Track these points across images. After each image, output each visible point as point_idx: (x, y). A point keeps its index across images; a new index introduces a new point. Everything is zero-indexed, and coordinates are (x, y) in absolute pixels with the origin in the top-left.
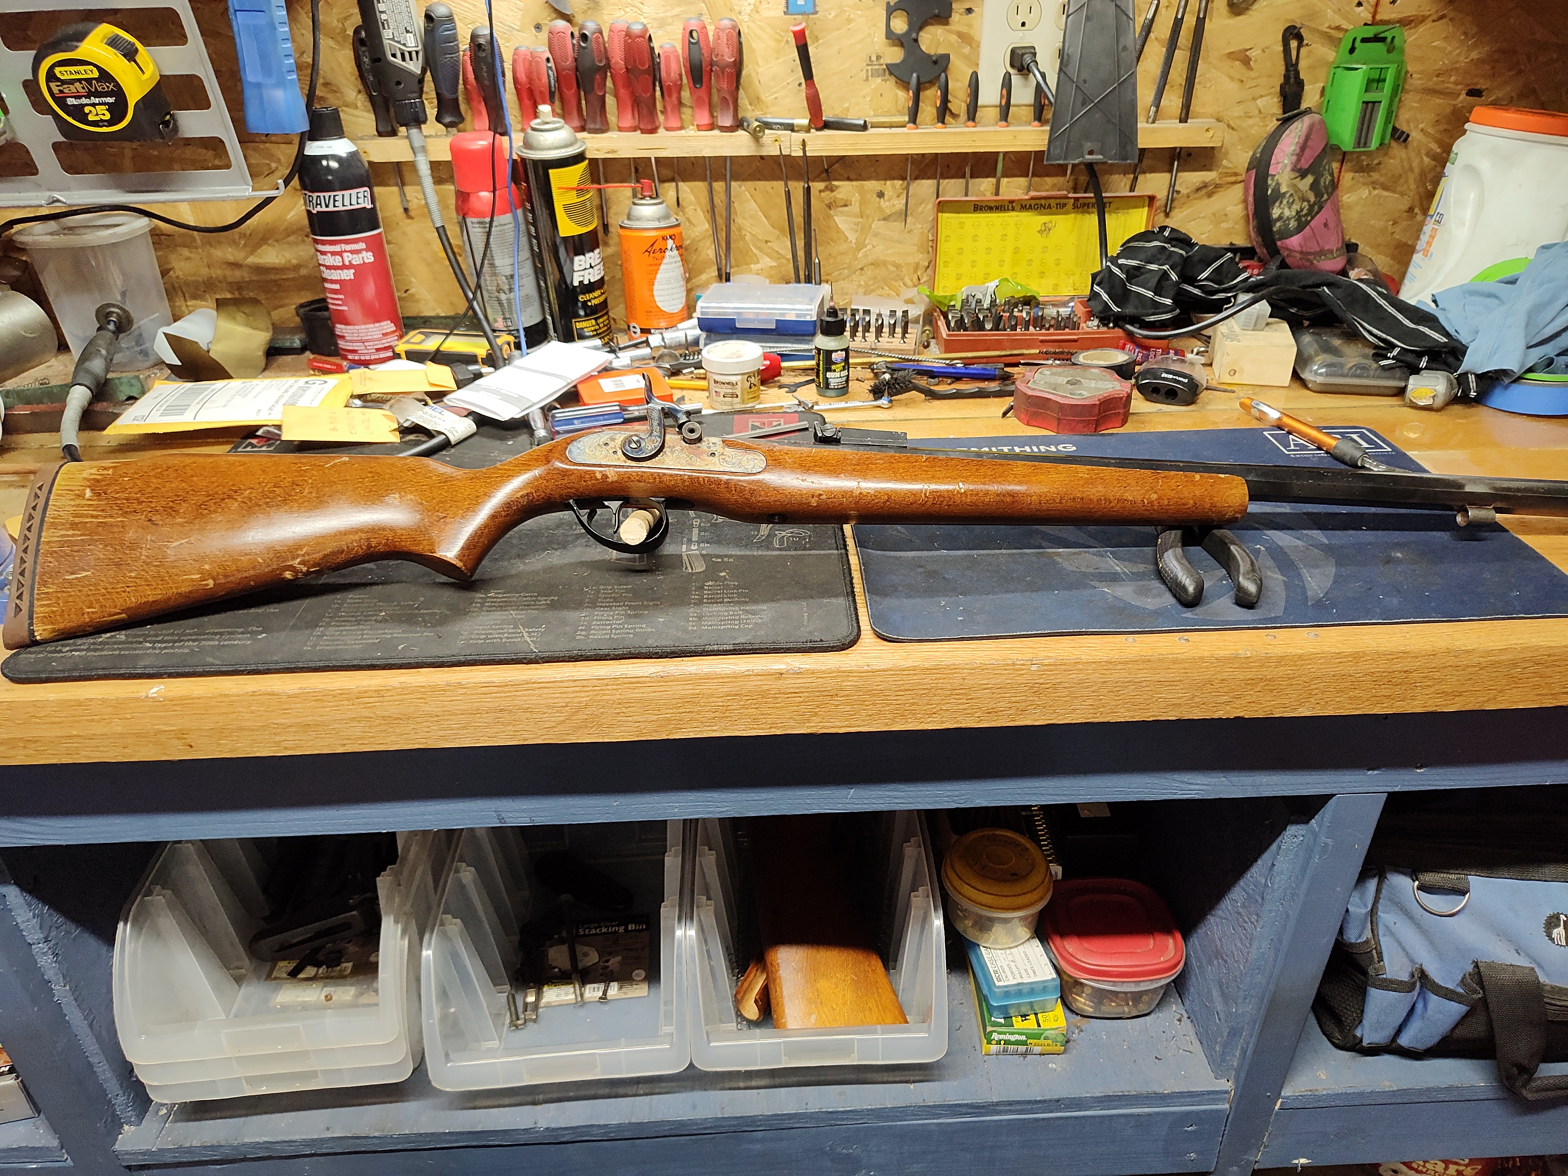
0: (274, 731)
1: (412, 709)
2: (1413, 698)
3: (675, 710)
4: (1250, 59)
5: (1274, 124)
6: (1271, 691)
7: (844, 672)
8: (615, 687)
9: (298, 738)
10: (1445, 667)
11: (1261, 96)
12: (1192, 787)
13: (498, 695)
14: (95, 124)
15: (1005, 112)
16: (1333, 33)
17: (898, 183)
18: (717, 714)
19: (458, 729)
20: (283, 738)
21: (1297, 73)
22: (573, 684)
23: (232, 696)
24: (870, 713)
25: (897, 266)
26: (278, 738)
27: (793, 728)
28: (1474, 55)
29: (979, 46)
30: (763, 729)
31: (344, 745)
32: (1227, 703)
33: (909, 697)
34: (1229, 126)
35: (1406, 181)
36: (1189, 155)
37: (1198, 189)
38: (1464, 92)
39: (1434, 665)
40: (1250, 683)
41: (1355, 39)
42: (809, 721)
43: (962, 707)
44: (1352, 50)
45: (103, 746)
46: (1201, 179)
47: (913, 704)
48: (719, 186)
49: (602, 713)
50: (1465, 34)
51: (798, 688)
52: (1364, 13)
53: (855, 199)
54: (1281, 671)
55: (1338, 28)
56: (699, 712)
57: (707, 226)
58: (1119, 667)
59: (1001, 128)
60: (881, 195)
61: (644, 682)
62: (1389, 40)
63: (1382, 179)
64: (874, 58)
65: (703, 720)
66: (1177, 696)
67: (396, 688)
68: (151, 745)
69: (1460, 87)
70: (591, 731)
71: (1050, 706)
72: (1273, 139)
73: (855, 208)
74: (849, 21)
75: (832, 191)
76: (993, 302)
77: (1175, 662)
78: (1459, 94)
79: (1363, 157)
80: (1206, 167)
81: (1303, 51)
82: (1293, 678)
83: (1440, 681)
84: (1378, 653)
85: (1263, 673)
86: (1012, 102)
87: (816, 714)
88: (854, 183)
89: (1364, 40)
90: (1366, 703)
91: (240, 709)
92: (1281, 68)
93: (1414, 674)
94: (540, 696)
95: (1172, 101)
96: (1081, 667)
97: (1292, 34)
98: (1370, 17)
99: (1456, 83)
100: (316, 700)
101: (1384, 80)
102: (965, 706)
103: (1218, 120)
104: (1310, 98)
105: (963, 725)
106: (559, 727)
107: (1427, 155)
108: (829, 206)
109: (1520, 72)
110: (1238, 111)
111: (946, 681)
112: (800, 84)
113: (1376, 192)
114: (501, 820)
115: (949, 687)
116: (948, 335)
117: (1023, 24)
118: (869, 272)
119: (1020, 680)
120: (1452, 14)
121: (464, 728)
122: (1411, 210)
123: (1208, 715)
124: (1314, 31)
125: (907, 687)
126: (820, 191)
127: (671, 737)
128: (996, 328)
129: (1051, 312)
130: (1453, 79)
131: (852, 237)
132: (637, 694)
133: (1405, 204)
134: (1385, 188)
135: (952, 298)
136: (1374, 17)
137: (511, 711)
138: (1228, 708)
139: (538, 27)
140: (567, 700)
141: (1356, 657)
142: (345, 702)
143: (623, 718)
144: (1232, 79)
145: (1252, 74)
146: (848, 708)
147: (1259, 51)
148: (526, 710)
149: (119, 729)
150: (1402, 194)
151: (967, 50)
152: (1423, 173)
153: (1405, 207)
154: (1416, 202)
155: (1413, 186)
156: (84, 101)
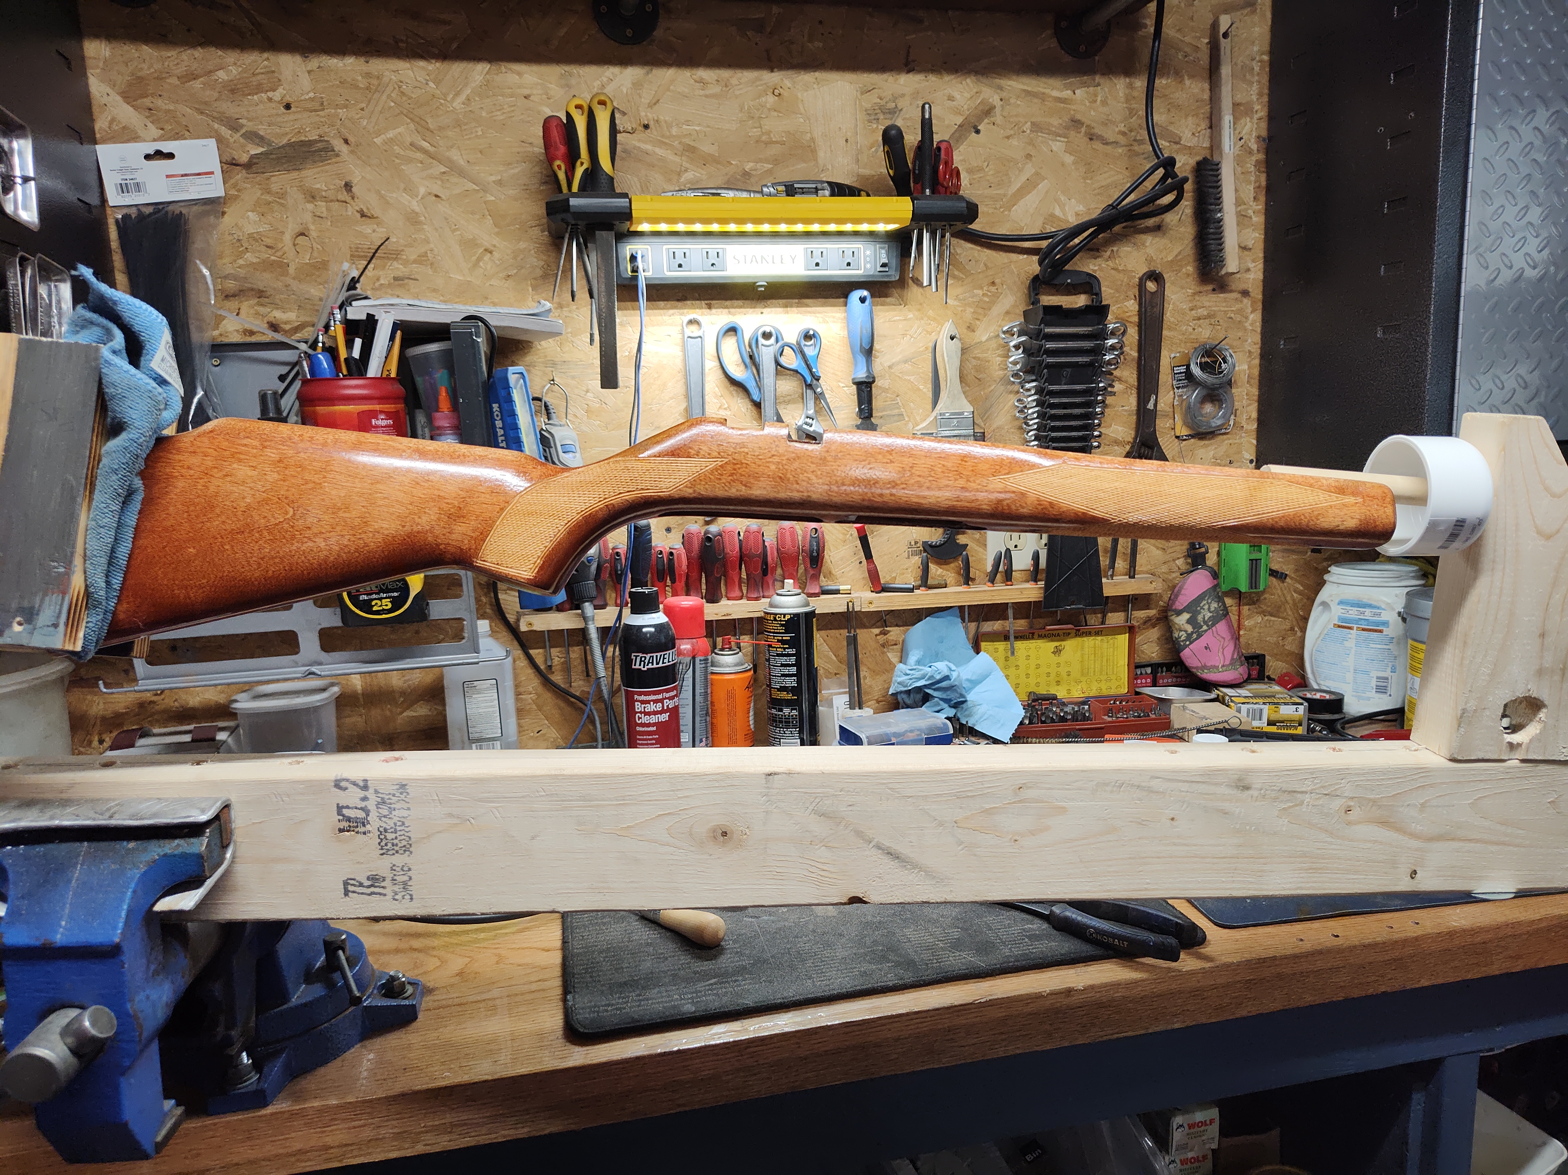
1: (789, 1054)
3: (990, 1033)
6: (1402, 968)
8: (947, 1016)
10: (1507, 937)
14: (378, 613)
32: (1375, 981)
33: (1161, 1002)
34: (1160, 579)
35: (1286, 610)
36: (1136, 599)
37: (1145, 623)
42: (1089, 1031)
43: (1198, 1006)
46: (1145, 615)
51: (1081, 1003)
59: (1007, 587)
63: (1269, 609)
64: (913, 543)
71: (1259, 999)
75: (885, 634)
79: (1255, 595)
80: (1147, 607)
82: (1414, 956)
86: (1015, 569)
87: (1094, 1026)
88: (901, 628)
93: (1489, 945)
95: (1121, 564)
105: (1200, 1022)
107: (1295, 591)
108: (883, 646)
112: (861, 563)
113: (1266, 618)
122: (1292, 629)
123: (1363, 993)
126: (876, 635)
132: (963, 1021)
133: (1287, 625)
134: (1272, 615)
138: (1376, 985)
139: (668, 530)
141: (1451, 935)
143: (952, 1044)
150: (1284, 619)
152: (1295, 604)
153: (1288, 627)
154: (1295, 623)
155: (1290, 613)
156: (374, 596)
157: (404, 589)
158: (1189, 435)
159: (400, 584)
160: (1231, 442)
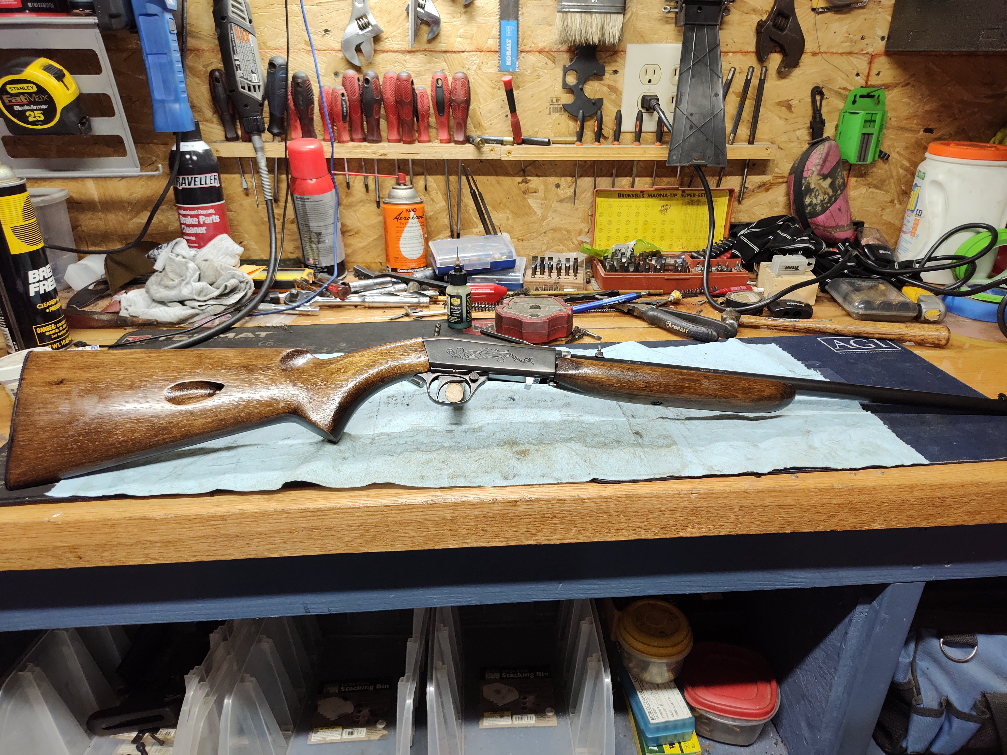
0: (144, 546)
1: (247, 529)
2: (949, 516)
3: (440, 529)
4: (792, 106)
5: (806, 146)
6: (855, 512)
7: (561, 500)
8: (397, 512)
9: (161, 551)
10: (970, 494)
11: (799, 129)
12: (796, 580)
13: (312, 518)
14: (33, 123)
15: (638, 136)
16: (842, 91)
17: (569, 179)
18: (469, 531)
19: (281, 543)
20: (150, 551)
21: (821, 115)
22: (367, 510)
23: (114, 520)
24: (579, 529)
25: (568, 231)
26: (146, 552)
27: (523, 540)
28: (928, 107)
29: (621, 94)
30: (502, 541)
31: (195, 556)
32: (825, 521)
33: (606, 518)
34: (779, 147)
35: (889, 183)
36: (754, 165)
37: (760, 187)
38: (922, 130)
39: (962, 493)
40: (841, 506)
41: (856, 96)
42: (535, 535)
43: (643, 524)
44: (854, 102)
45: (12, 559)
46: (761, 180)
47: (609, 522)
48: (453, 178)
49: (387, 531)
50: (922, 95)
51: (528, 512)
52: (861, 81)
53: (541, 188)
54: (862, 498)
55: (845, 89)
56: (457, 530)
57: (444, 203)
58: (753, 495)
59: (636, 145)
60: (558, 186)
61: (418, 508)
62: (876, 97)
63: (874, 182)
64: (554, 100)
65: (460, 535)
66: (792, 515)
67: (236, 514)
68: (50, 557)
69: (919, 127)
70: (379, 544)
71: (705, 523)
72: (805, 156)
73: (541, 194)
74: (539, 76)
75: (526, 183)
76: (632, 254)
77: (791, 491)
78: (919, 131)
79: (863, 168)
80: (763, 173)
81: (824, 102)
82: (870, 503)
83: (967, 504)
84: (926, 485)
85: (851, 500)
86: (643, 130)
87: (540, 531)
88: (541, 178)
89: (861, 96)
90: (917, 520)
91: (119, 530)
92: (810, 112)
93: (950, 499)
94: (343, 518)
95: (744, 131)
96: (726, 495)
97: (817, 92)
98: (864, 82)
99: (917, 124)
100: (177, 523)
101: (875, 121)
102: (645, 524)
103: (772, 143)
104: (829, 131)
105: (643, 537)
106: (356, 541)
107: (901, 167)
108: (524, 193)
109: (956, 119)
110: (784, 138)
111: (633, 506)
112: (507, 116)
113: (871, 190)
114: (307, 610)
115: (634, 510)
116: (605, 275)
117: (650, 81)
118: (550, 235)
119: (684, 505)
120: (912, 83)
121: (285, 543)
122: (892, 202)
123: (812, 529)
124: (830, 90)
125: (605, 510)
126: (519, 183)
127: (436, 548)
128: (636, 270)
129: (671, 261)
130: (915, 121)
131: (539, 212)
132: (412, 517)
133: (888, 197)
134: (876, 187)
135: (606, 251)
136: (866, 83)
137: (320, 530)
138: (826, 524)
139: (336, 74)
140: (362, 521)
141: (912, 487)
142: (198, 525)
143: (402, 535)
144: (780, 118)
145: (793, 115)
146: (563, 526)
147: (797, 102)
148: (332, 529)
149: (26, 546)
150: (887, 191)
151: (614, 97)
152: (899, 179)
153: (889, 200)
154: (896, 197)
155: (893, 187)
156: (26, 108)
157: (50, 102)
158: (826, 8)
159: (45, 98)
160: (866, 16)
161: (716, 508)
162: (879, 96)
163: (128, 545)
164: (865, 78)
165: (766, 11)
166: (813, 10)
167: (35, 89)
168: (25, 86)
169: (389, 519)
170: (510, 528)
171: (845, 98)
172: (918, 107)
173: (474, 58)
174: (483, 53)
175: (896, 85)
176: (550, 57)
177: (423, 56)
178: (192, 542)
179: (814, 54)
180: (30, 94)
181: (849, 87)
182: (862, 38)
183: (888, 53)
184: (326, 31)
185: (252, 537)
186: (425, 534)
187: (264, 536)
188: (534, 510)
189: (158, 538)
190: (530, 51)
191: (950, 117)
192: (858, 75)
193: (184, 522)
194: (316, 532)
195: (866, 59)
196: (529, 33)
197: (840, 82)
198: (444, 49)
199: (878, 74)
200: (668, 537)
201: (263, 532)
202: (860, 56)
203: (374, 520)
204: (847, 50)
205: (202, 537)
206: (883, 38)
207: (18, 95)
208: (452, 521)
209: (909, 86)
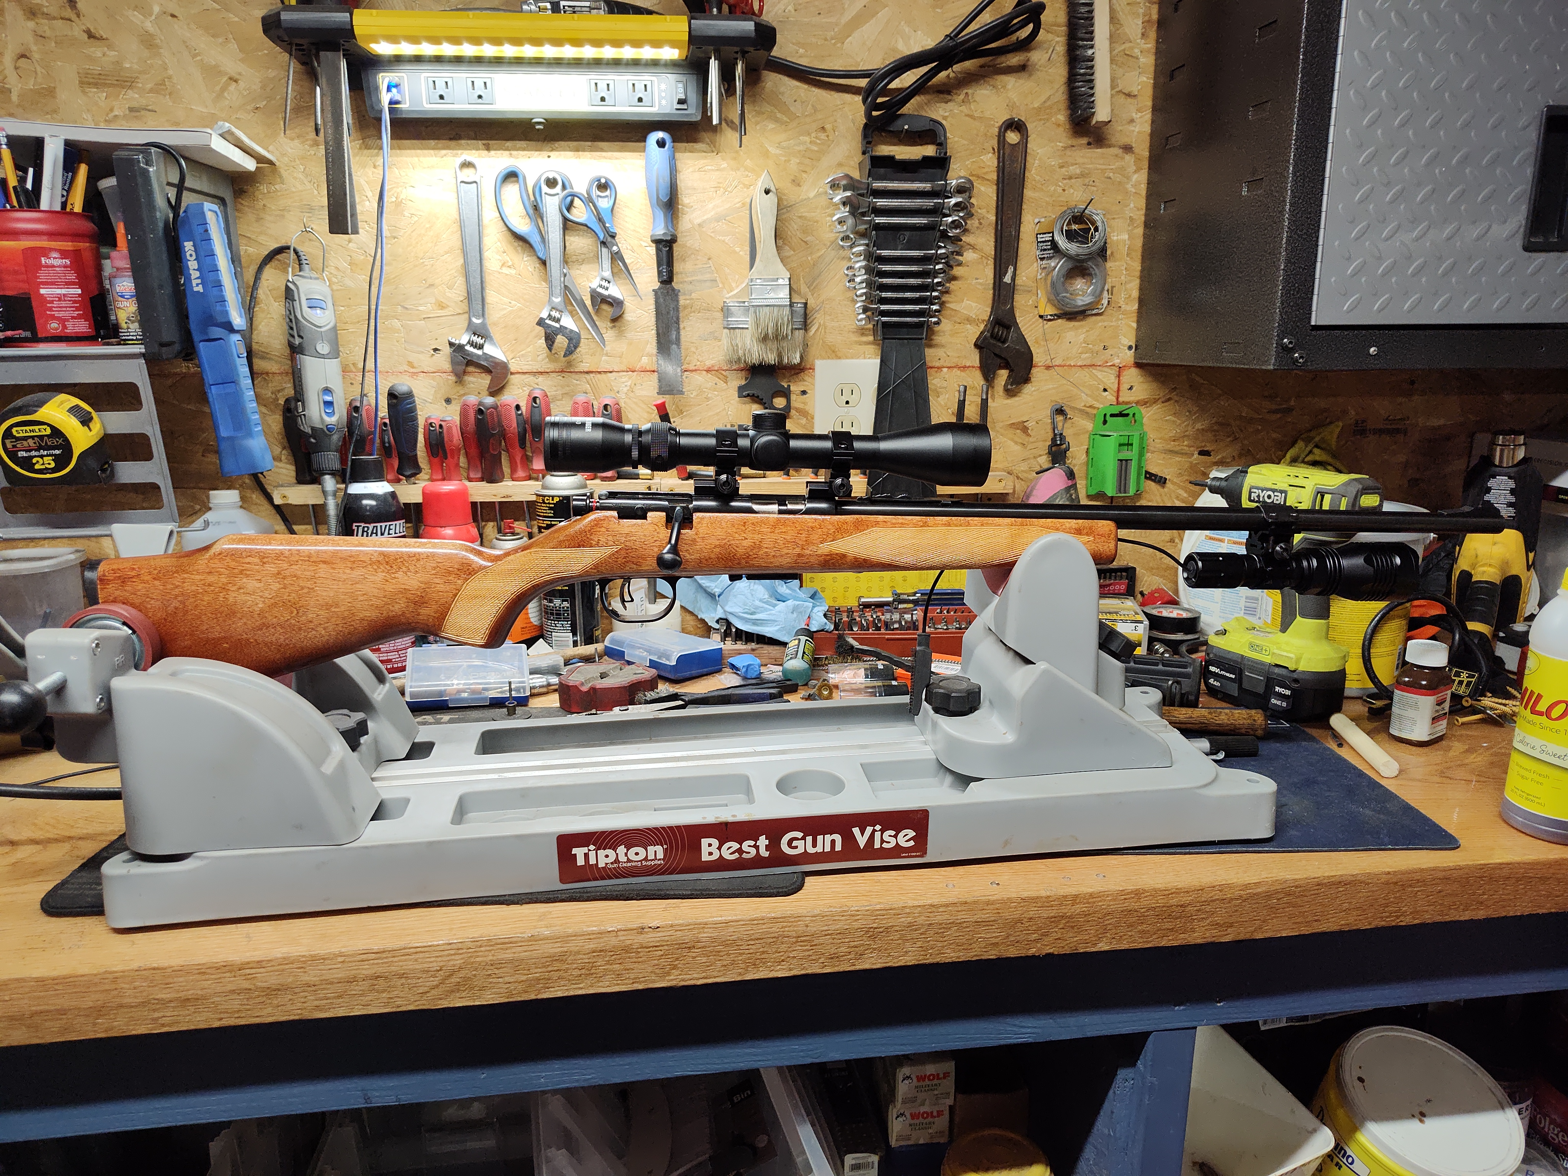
0: (154, 1007)
2: (1193, 930)
4: (1028, 429)
6: (1072, 927)
9: (175, 1013)
11: (1040, 456)
12: (1024, 1030)
13: (376, 961)
14: (41, 471)
16: (1089, 410)
18: (583, 971)
19: (334, 998)
21: (1063, 438)
22: (449, 947)
23: (116, 972)
24: (725, 963)
26: (156, 1015)
27: (654, 981)
28: (1199, 426)
29: (813, 418)
30: (627, 984)
31: (221, 1019)
32: (1036, 941)
33: (759, 946)
38: (1196, 452)
39: (1203, 899)
41: (1105, 415)
42: (668, 974)
44: (1105, 422)
47: (763, 952)
49: (475, 975)
50: (1189, 411)
51: (658, 941)
52: (1110, 397)
54: (1078, 908)
55: (1090, 407)
56: (566, 971)
58: (941, 910)
61: (516, 942)
62: (1131, 415)
65: (571, 978)
67: (277, 959)
68: (23, 1028)
69: (1192, 449)
70: (463, 994)
71: (886, 950)
74: (708, 399)
77: (988, 903)
78: (1193, 455)
81: (1067, 423)
82: (1089, 915)
84: (1155, 890)
85: (1064, 911)
87: (675, 967)
89: (1112, 415)
90: (1154, 937)
91: (123, 985)
92: (1049, 434)
94: (416, 960)
96: (908, 910)
97: (1058, 411)
98: (1114, 399)
99: (1189, 446)
100: (199, 973)
101: (1132, 445)
102: (810, 953)
103: (1008, 473)
105: (809, 971)
106: (433, 992)
109: (1236, 439)
110: (1024, 467)
111: (791, 929)
114: (367, 1099)
115: (794, 934)
117: (847, 403)
119: (856, 925)
120: (1176, 398)
121: (339, 997)
124: (1074, 408)
125: (757, 936)
127: (540, 997)
130: (1186, 443)
136: (1117, 399)
137: (386, 978)
138: (1039, 945)
139: (449, 401)
140: (442, 964)
142: (228, 975)
144: (1016, 443)
145: (1031, 439)
146: (704, 960)
147: (1034, 423)
148: (401, 976)
151: (804, 421)
156: (33, 453)
157: (67, 447)
158: (1055, 315)
159: (60, 441)
160: (1106, 324)
161: (897, 928)
162: (1134, 414)
163: (132, 1007)
164: (1115, 394)
165: (983, 321)
166: (1041, 317)
167: (49, 431)
168: (36, 428)
169: (478, 959)
170: (636, 965)
171: (1092, 417)
172: (1188, 425)
173: (624, 380)
174: (635, 373)
175: (1155, 401)
176: (721, 376)
177: (560, 377)
178: (218, 999)
179: (1048, 368)
180: (41, 437)
181: (1097, 405)
182: (1105, 348)
183: (1138, 365)
184: (435, 350)
185: (297, 990)
186: (524, 978)
187: (314, 988)
188: (666, 938)
189: (174, 995)
190: (696, 370)
191: (1229, 437)
192: (1105, 390)
193: (208, 971)
194: (381, 981)
195: (1115, 371)
196: (693, 349)
197: (1083, 400)
198: (586, 370)
199: (1131, 388)
200: (841, 970)
201: (313, 983)
202: (1106, 369)
203: (458, 961)
204: (1088, 362)
205: (233, 992)
206: (1130, 348)
207: (25, 438)
208: (560, 958)
209: (1172, 402)
